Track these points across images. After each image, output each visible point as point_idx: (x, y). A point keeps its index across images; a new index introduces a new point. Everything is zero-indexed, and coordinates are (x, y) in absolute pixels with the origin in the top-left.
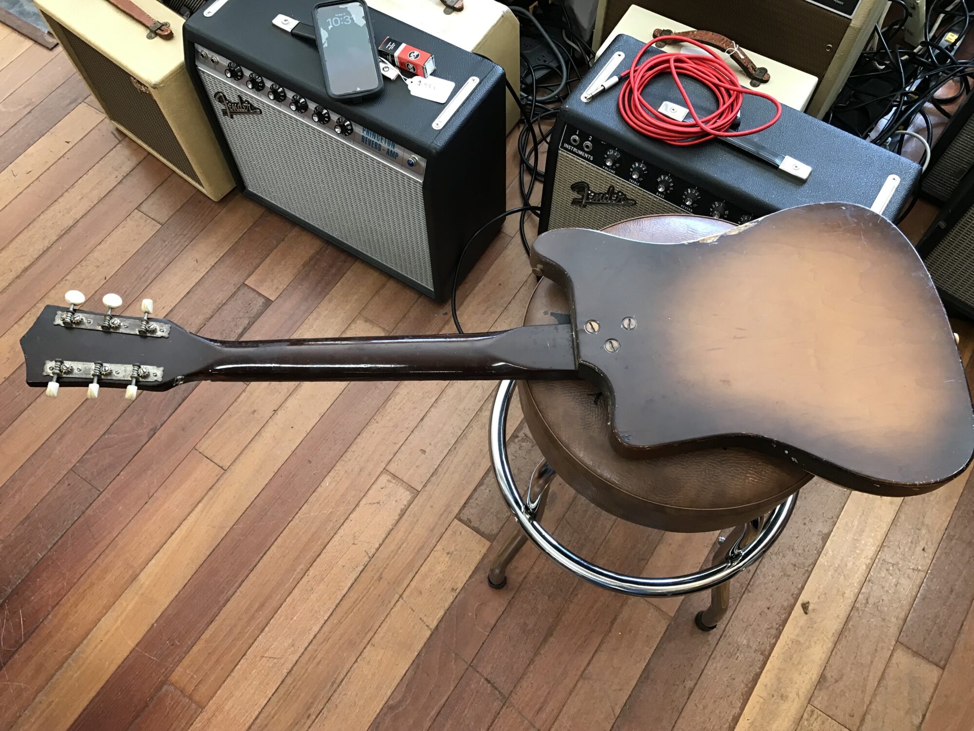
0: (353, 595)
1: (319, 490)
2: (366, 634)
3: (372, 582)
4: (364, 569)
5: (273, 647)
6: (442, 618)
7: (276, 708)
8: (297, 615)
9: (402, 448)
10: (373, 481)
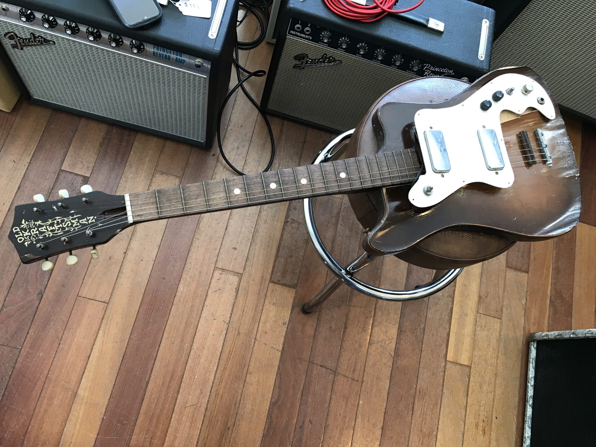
0: (227, 350)
1: (178, 294)
2: (243, 369)
3: (235, 337)
4: (227, 332)
5: (189, 399)
6: (284, 342)
7: (207, 432)
8: (197, 375)
9: (220, 250)
10: (210, 277)
